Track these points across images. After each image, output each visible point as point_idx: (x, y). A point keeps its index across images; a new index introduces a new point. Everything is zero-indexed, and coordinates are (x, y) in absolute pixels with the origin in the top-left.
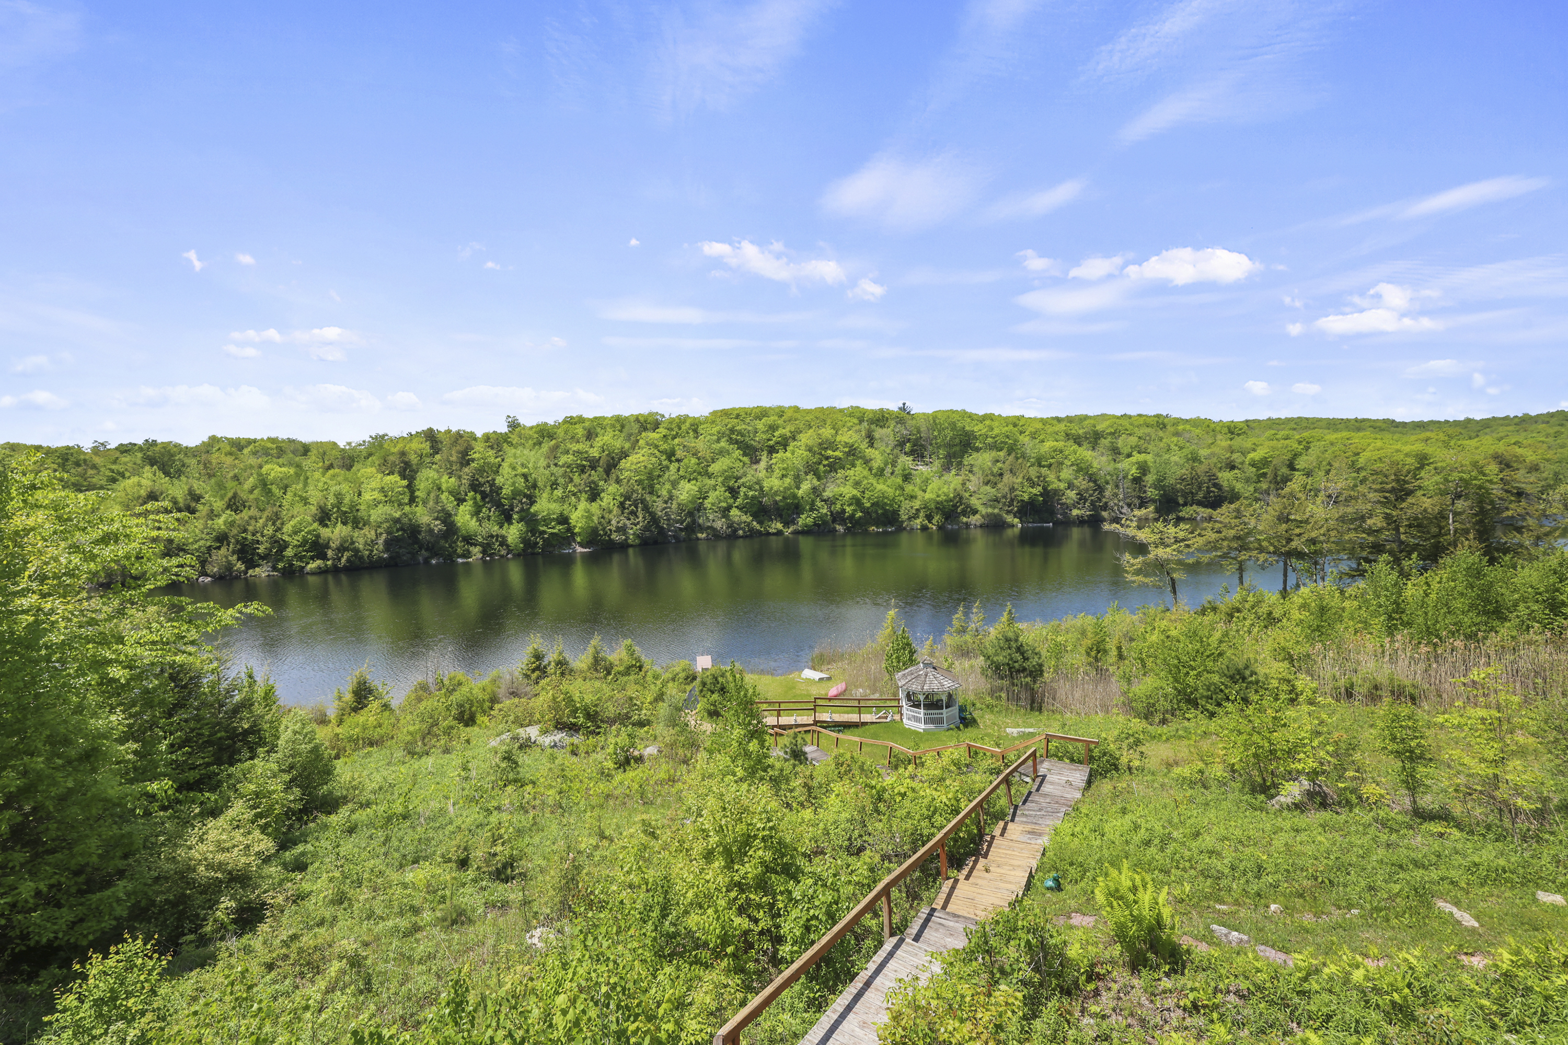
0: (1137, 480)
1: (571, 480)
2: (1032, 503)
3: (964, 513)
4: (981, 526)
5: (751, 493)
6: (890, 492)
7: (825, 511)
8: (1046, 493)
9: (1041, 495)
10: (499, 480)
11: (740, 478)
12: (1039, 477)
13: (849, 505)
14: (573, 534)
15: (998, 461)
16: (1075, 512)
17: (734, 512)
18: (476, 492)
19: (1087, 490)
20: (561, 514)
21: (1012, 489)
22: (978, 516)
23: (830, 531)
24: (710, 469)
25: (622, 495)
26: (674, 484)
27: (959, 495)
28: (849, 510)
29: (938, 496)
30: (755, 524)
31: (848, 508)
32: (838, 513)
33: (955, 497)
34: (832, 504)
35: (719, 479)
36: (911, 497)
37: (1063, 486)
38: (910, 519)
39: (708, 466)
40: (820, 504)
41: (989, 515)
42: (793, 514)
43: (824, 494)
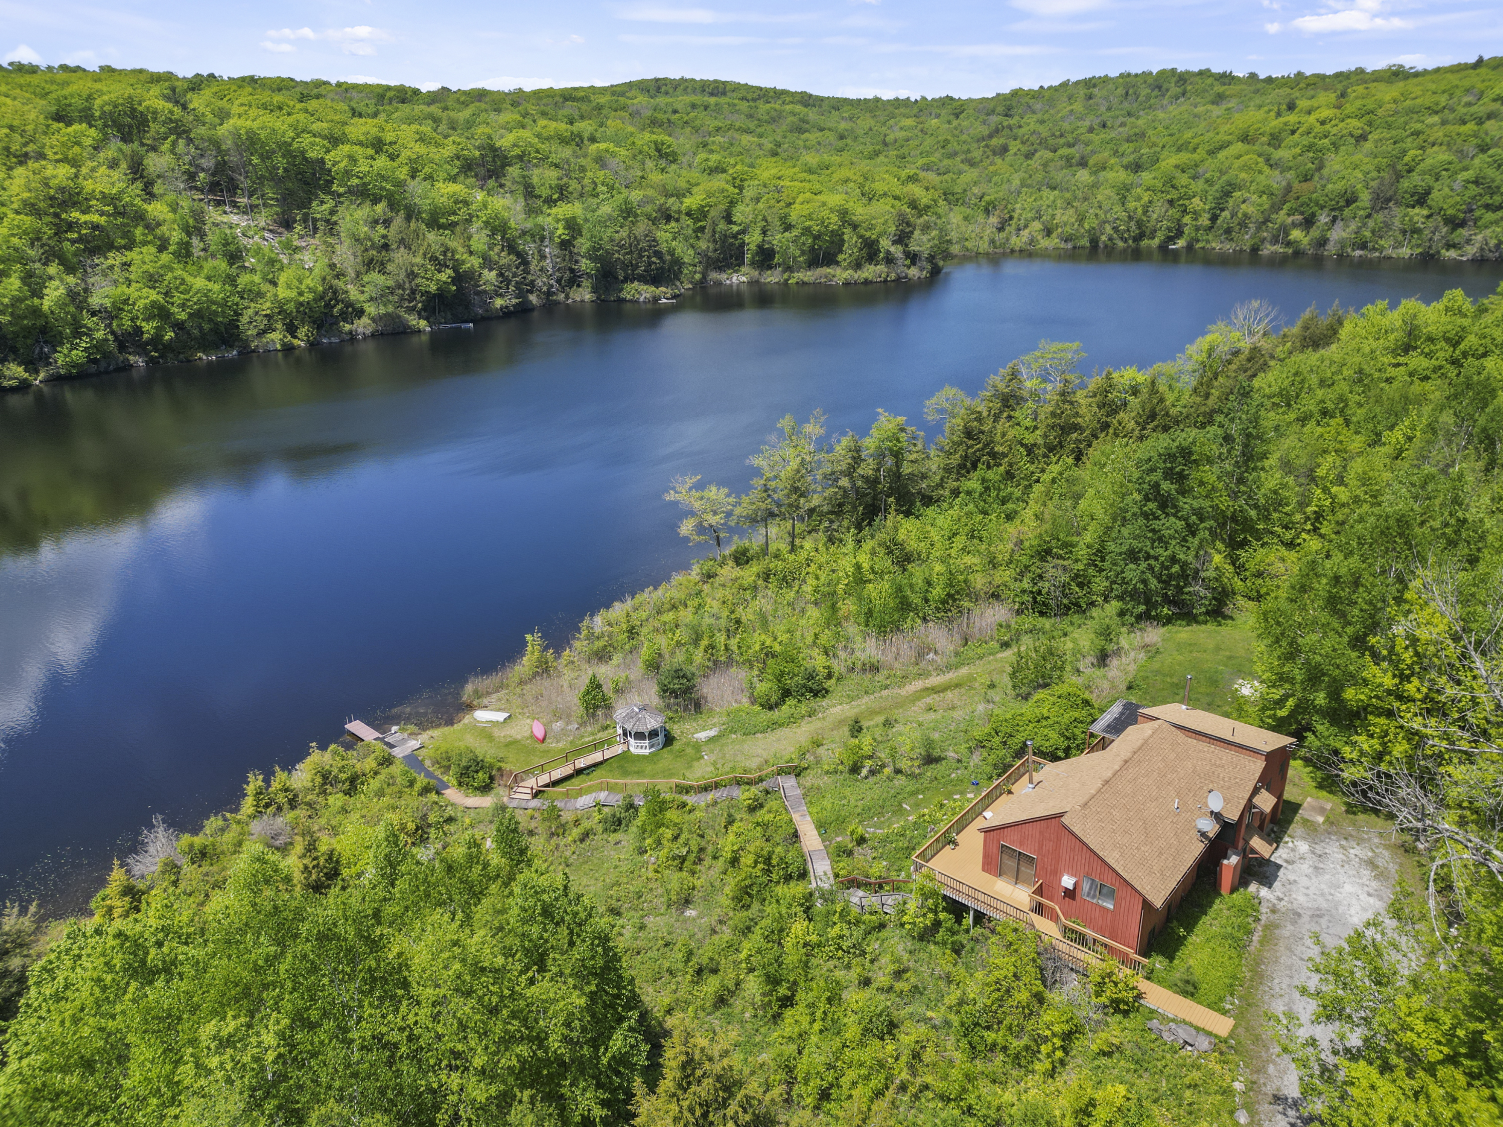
0: (565, 245)
2: (441, 294)
3: (345, 316)
4: (373, 336)
6: (217, 290)
7: (102, 333)
8: (459, 278)
9: (453, 281)
12: (444, 253)
13: (146, 320)
16: (499, 302)
19: (508, 267)
21: (412, 275)
22: (365, 320)
23: (119, 370)
27: (331, 287)
28: (149, 328)
29: (301, 294)
31: (145, 326)
32: (126, 332)
33: (325, 292)
34: (112, 317)
36: (252, 294)
37: (477, 262)
38: (260, 333)
40: (90, 323)
41: (381, 317)
42: (41, 345)
43: (93, 301)
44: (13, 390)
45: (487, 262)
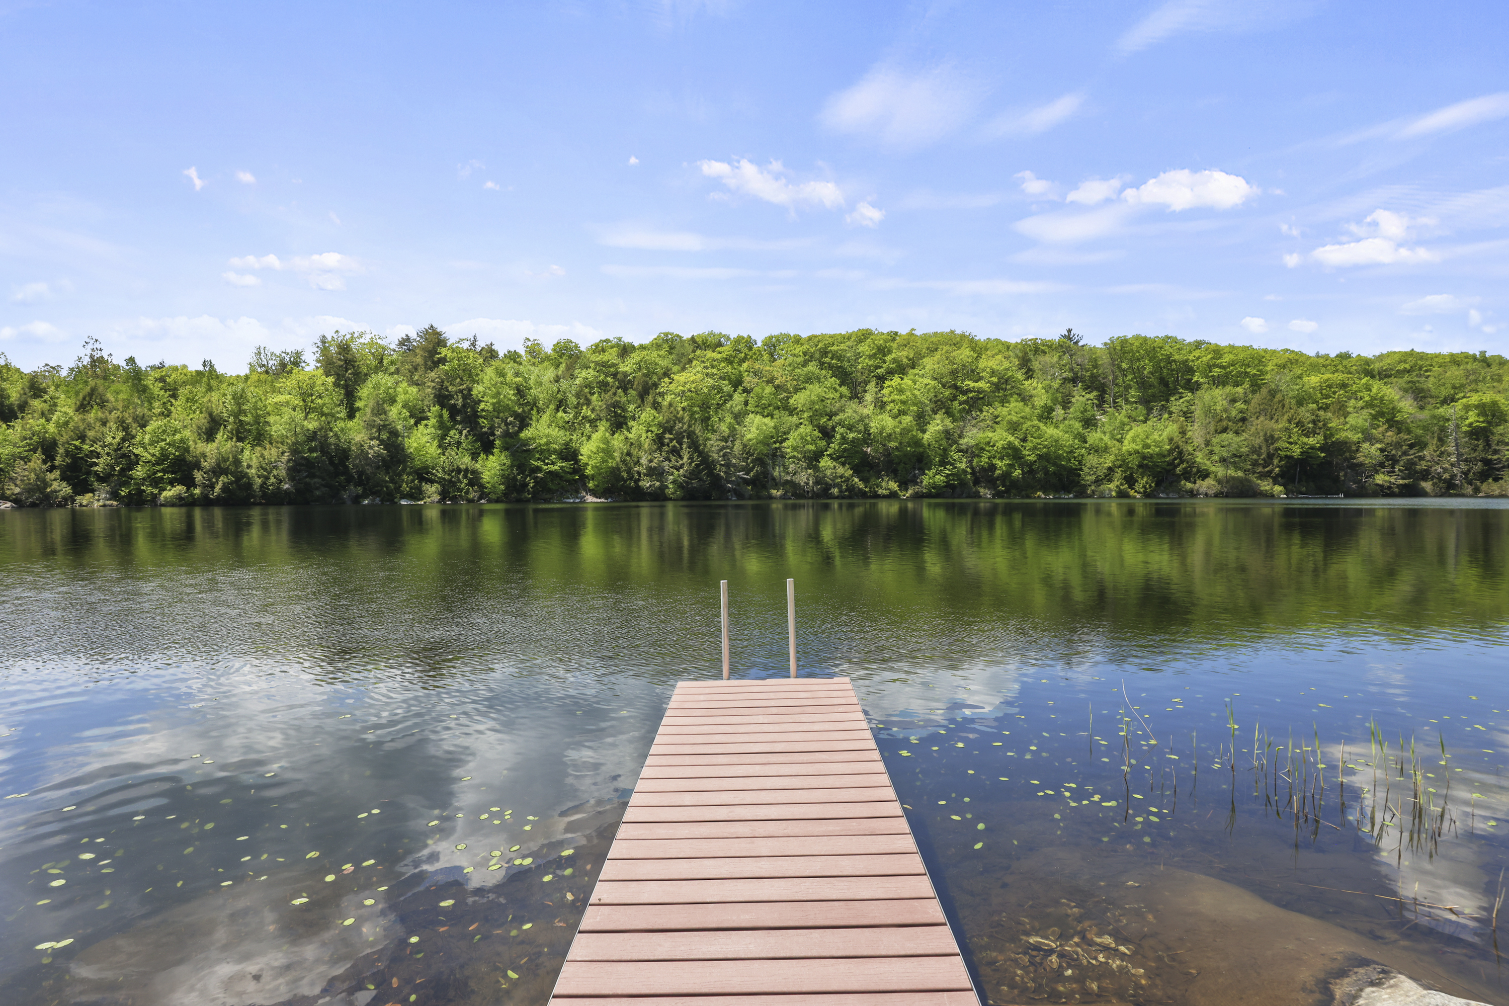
1: (588, 402)
2: (1305, 459)
3: (1187, 475)
4: (1216, 496)
5: (851, 436)
6: (1067, 440)
7: (963, 466)
8: (1327, 446)
9: (1322, 448)
10: (478, 390)
11: (836, 414)
12: (1316, 422)
13: (1001, 459)
14: (584, 478)
15: (1236, 400)
16: (1377, 479)
17: (825, 462)
18: (443, 406)
19: (1397, 445)
20: (567, 444)
21: (1271, 440)
22: (1210, 481)
24: (791, 401)
25: (660, 425)
26: (739, 417)
27: (1178, 447)
28: (1001, 464)
29: (1144, 447)
30: (856, 480)
31: (999, 463)
32: (983, 469)
33: (1170, 452)
34: (974, 455)
35: (806, 415)
36: (1097, 450)
37: (1355, 437)
38: (1098, 482)
39: (788, 398)
40: (956, 456)
41: (1229, 480)
42: (914, 468)
43: (962, 441)
44: (884, 497)
45: (1369, 438)
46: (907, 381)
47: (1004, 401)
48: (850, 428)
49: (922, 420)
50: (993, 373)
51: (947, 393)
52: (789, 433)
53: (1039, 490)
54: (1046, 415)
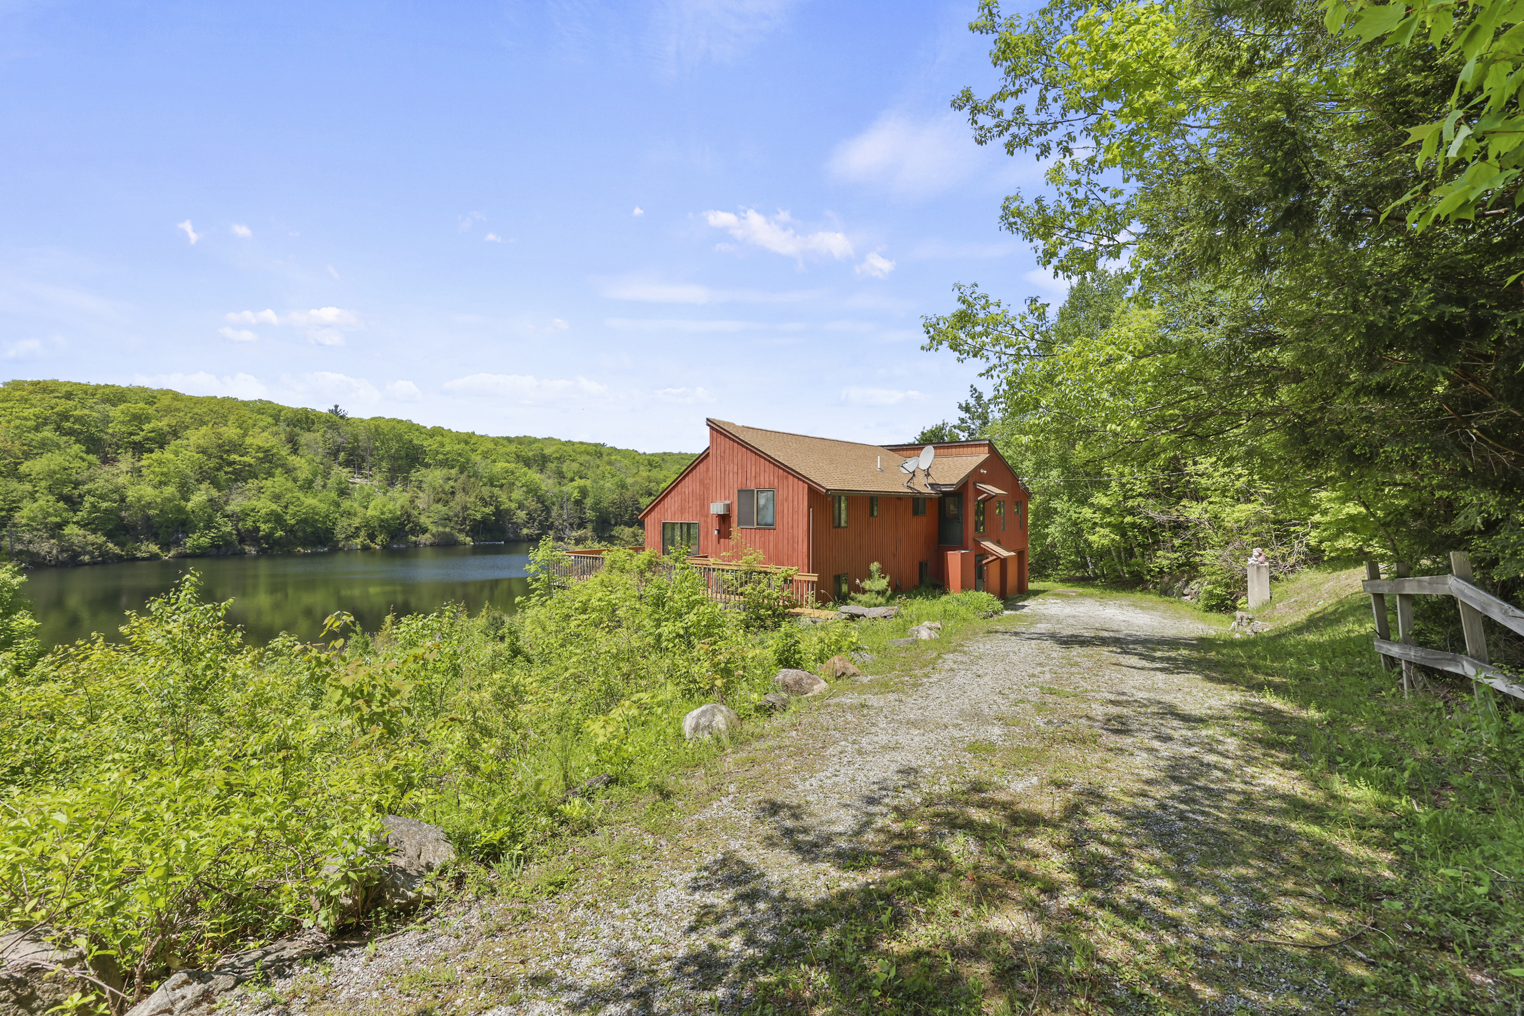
0: (578, 503)
2: (485, 521)
3: (413, 532)
4: (431, 545)
5: (105, 505)
6: (323, 508)
7: (228, 529)
8: (498, 513)
9: (494, 514)
11: (84, 483)
12: (491, 497)
13: (265, 522)
15: (449, 479)
16: (525, 531)
17: (71, 530)
19: (536, 510)
21: (465, 508)
22: (428, 535)
23: (235, 554)
27: (407, 512)
28: (264, 528)
29: (383, 513)
30: (110, 545)
31: (263, 527)
32: (248, 530)
33: (402, 515)
34: (239, 519)
35: (43, 484)
36: (349, 514)
37: (513, 506)
38: (348, 538)
39: (16, 464)
40: (221, 521)
41: (440, 534)
42: (177, 531)
43: (227, 508)
44: (144, 559)
45: (521, 506)
46: (168, 455)
47: (270, 474)
48: (103, 497)
49: (185, 491)
50: (259, 448)
51: (213, 463)
52: (19, 501)
53: (300, 545)
54: (308, 486)
